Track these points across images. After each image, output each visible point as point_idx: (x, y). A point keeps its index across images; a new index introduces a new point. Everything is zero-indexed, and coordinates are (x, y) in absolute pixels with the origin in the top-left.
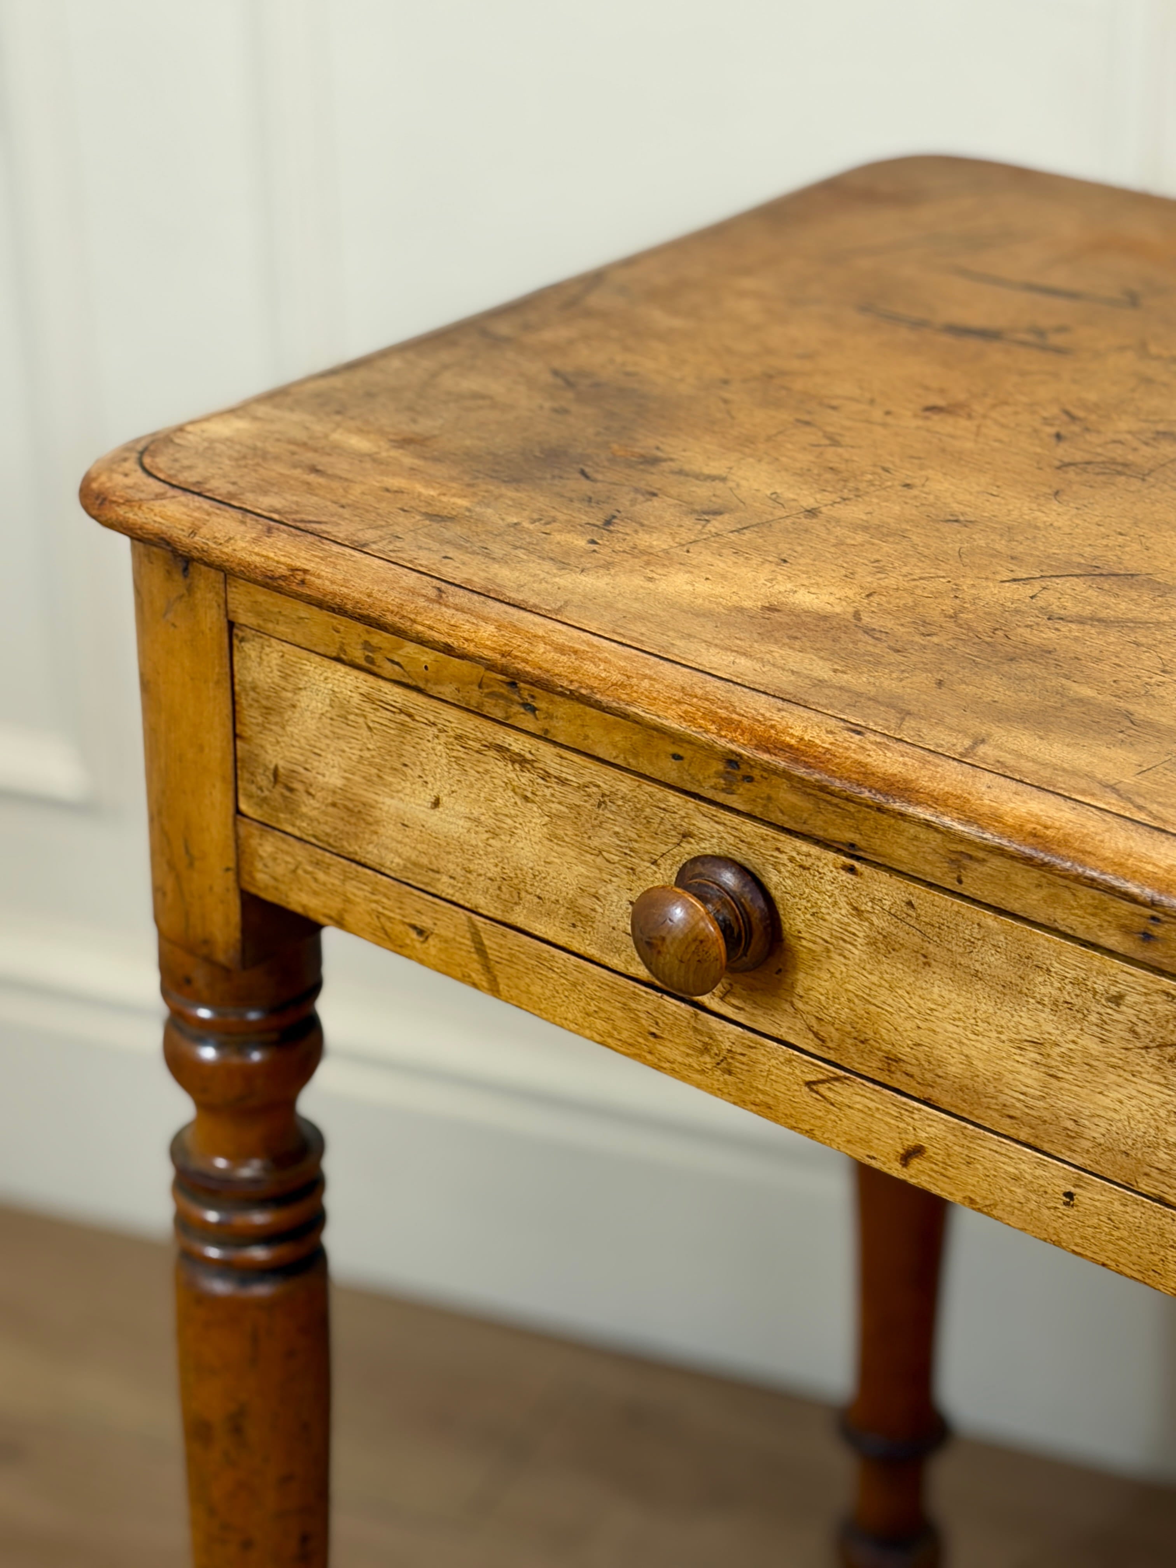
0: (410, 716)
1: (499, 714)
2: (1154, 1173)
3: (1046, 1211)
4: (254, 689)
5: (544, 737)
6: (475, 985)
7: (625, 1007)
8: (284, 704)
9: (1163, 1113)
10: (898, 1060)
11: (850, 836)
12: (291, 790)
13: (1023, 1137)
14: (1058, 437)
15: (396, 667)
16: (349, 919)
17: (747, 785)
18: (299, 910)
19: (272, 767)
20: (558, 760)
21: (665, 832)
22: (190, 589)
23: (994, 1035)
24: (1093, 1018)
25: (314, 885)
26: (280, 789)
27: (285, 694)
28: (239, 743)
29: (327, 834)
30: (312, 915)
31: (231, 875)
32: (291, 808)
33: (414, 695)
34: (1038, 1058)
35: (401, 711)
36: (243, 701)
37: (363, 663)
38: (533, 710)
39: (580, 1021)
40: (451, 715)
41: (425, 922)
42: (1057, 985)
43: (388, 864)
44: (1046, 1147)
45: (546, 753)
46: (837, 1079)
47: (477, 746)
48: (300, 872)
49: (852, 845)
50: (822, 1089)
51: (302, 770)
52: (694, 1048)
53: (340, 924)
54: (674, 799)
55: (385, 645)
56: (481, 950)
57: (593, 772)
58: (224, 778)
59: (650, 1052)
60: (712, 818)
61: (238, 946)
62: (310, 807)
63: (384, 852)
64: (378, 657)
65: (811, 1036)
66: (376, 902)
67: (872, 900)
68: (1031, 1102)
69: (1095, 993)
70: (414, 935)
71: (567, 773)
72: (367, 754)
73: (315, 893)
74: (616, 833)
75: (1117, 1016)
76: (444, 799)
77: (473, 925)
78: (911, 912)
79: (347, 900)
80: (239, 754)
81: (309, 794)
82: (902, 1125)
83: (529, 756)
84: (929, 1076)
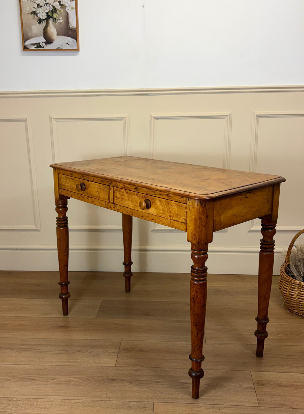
1: (71, 175)
7: (78, 196)
10: (92, 195)
13: (97, 199)
20: (74, 178)
27: (61, 178)
28: (59, 182)
31: (58, 193)
34: (98, 192)
35: (67, 177)
37: (65, 174)
41: (68, 193)
47: (70, 178)
48: (62, 191)
49: (88, 180)
50: (88, 199)
51: (62, 183)
52: (81, 198)
54: (80, 179)
62: (62, 186)
65: (87, 195)
68: (98, 196)
72: (65, 181)
75: (101, 188)
76: (69, 183)
78: (91, 184)
79: (64, 193)
82: (92, 200)
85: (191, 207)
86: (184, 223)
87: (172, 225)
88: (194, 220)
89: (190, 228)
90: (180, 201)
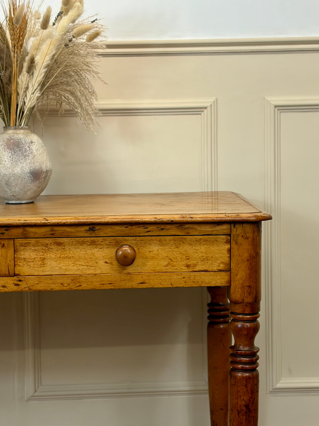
85: (240, 238)
86: (224, 271)
87: (193, 282)
88: (248, 260)
89: (238, 277)
90: (214, 233)
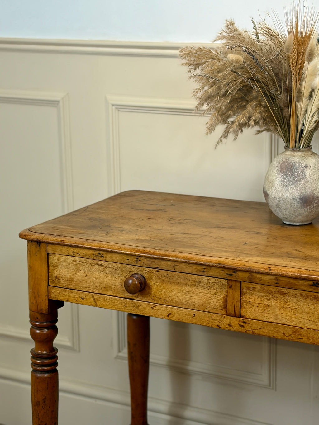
0: (81, 262)
1: (97, 259)
2: (207, 308)
3: (191, 318)
4: (52, 263)
5: (105, 261)
6: (93, 306)
7: (120, 303)
8: (58, 265)
9: (208, 298)
10: (167, 300)
11: (157, 266)
12: (59, 279)
13: (187, 307)
14: (170, 220)
15: (79, 255)
16: (69, 300)
17: (140, 262)
18: (60, 300)
19: (55, 276)
20: (108, 264)
21: (127, 272)
22: (40, 249)
23: (181, 292)
24: (197, 286)
25: (62, 295)
26: (57, 279)
27: (58, 263)
28: (49, 273)
29: (66, 285)
30: (62, 300)
31: (47, 297)
32: (59, 282)
33: (82, 258)
34: (189, 294)
35: (80, 262)
36: (50, 266)
37: (72, 255)
38: (103, 257)
39: (112, 307)
40: (89, 261)
41: (84, 297)
42: (191, 282)
43: (77, 288)
44: (190, 308)
45: (106, 264)
46: (156, 305)
47: (94, 265)
48: (60, 293)
49: (157, 267)
50: (154, 308)
51: (61, 275)
52: (132, 307)
53: (67, 301)
54: (128, 266)
55: (77, 251)
56: (94, 299)
57: (114, 265)
58: (46, 280)
59: (124, 309)
60: (135, 268)
61: (48, 309)
62: (62, 281)
63: (76, 286)
64: (75, 254)
65: (152, 300)
66: (74, 295)
67: (161, 275)
68: (188, 301)
69: (197, 281)
70: (81, 299)
71: (110, 266)
72: (73, 270)
73: (63, 296)
74: (118, 274)
75: (200, 284)
76: (88, 275)
77: (92, 295)
78: (168, 276)
79: (69, 296)
80: (49, 275)
81: (62, 279)
82: (167, 310)
83: (103, 264)
84: (171, 301)
